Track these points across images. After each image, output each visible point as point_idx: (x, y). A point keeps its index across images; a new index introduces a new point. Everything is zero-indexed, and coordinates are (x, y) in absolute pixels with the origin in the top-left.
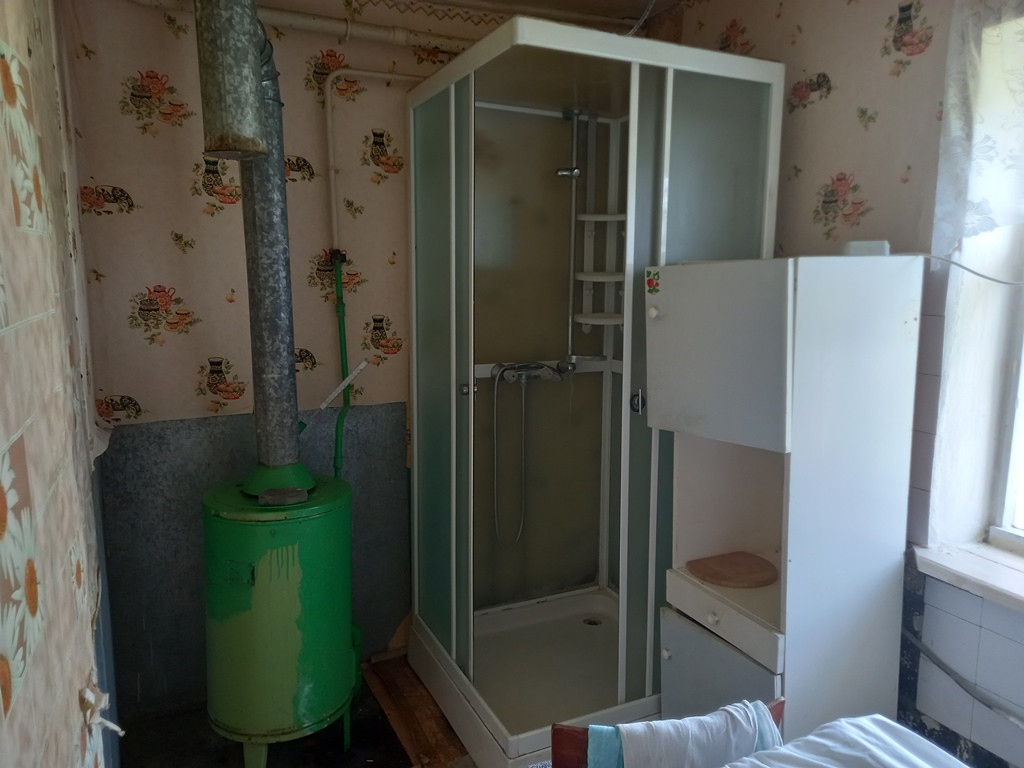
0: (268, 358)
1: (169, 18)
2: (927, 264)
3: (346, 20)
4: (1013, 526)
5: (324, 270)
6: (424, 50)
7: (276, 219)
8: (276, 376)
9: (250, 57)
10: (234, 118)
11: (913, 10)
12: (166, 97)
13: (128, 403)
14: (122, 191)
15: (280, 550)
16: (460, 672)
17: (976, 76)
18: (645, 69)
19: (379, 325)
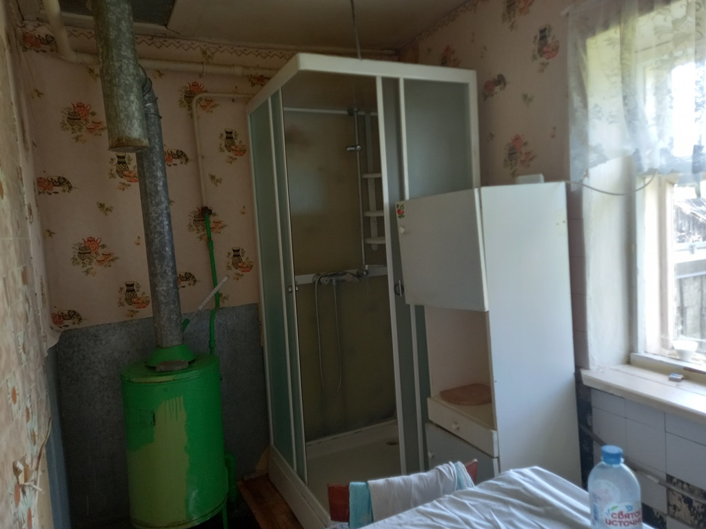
0: (159, 277)
1: (90, 69)
2: (568, 188)
3: (202, 63)
4: (646, 352)
5: (199, 221)
6: (254, 78)
7: (159, 188)
8: (165, 288)
9: (135, 89)
10: (126, 126)
11: (547, 32)
12: (90, 118)
13: (73, 315)
14: (64, 178)
15: (171, 401)
16: (300, 479)
17: (585, 68)
18: (385, 80)
19: (237, 253)
